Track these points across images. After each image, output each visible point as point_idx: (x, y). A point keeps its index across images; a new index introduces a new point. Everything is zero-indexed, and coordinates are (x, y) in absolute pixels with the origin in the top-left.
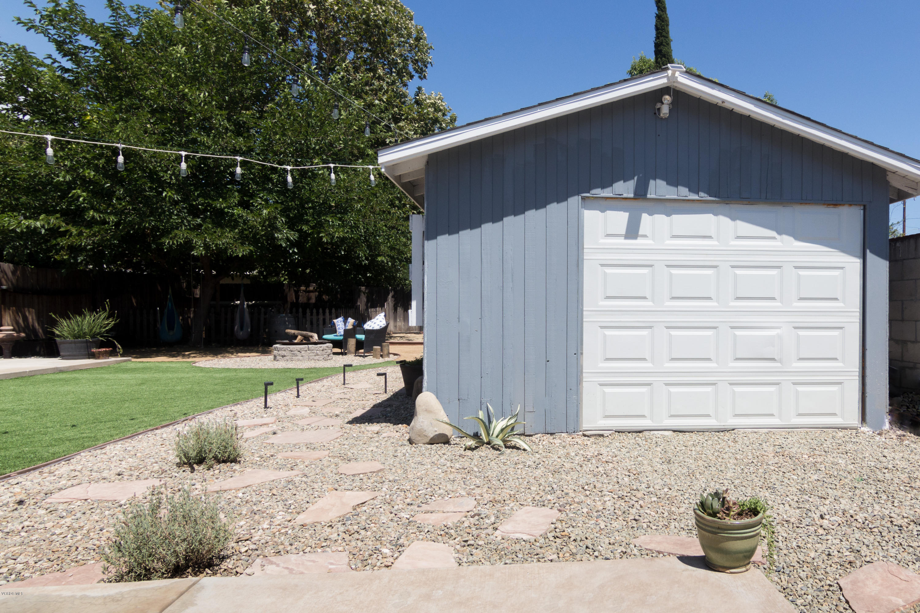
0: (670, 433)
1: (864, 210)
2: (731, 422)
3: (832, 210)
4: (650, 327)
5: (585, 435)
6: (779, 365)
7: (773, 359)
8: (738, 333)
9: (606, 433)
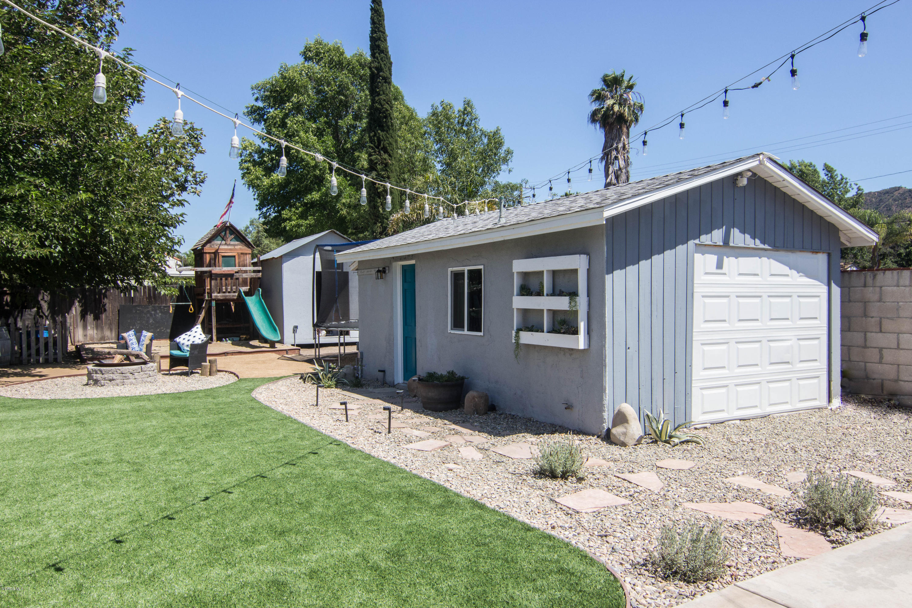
0: (738, 422)
1: (829, 255)
2: (769, 410)
3: (814, 256)
4: (727, 343)
5: (696, 429)
6: (790, 366)
7: (788, 363)
8: (772, 344)
9: (708, 425)
